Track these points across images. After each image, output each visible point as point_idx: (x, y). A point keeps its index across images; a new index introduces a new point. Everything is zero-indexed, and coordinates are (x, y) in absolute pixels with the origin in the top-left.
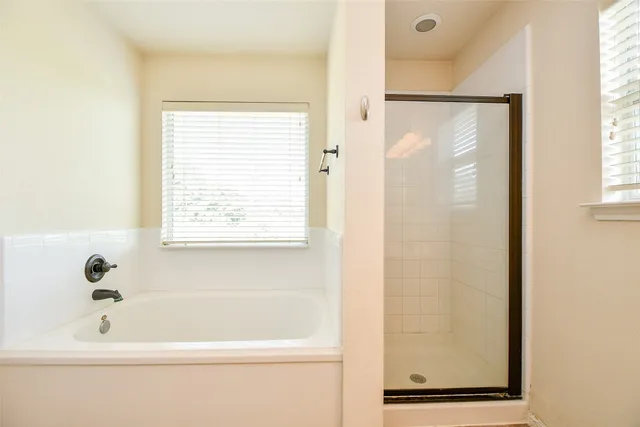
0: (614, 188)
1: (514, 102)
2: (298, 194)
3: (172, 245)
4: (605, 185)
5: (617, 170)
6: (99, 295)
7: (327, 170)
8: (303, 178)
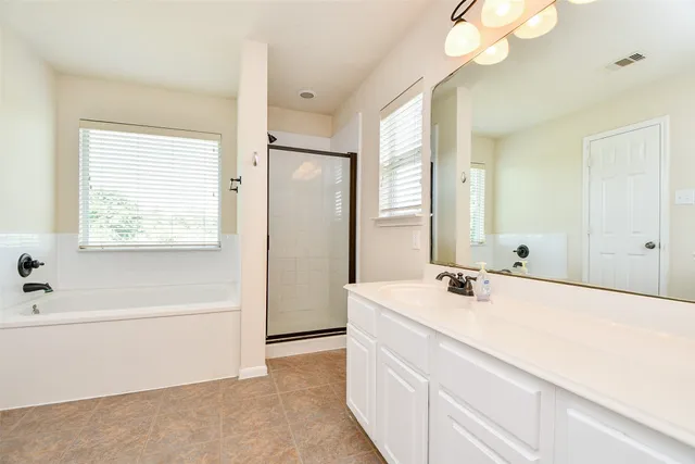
0: (384, 211)
1: (353, 157)
2: (211, 206)
3: (89, 249)
4: (381, 209)
5: (387, 202)
6: (29, 288)
7: (236, 190)
8: (217, 194)
